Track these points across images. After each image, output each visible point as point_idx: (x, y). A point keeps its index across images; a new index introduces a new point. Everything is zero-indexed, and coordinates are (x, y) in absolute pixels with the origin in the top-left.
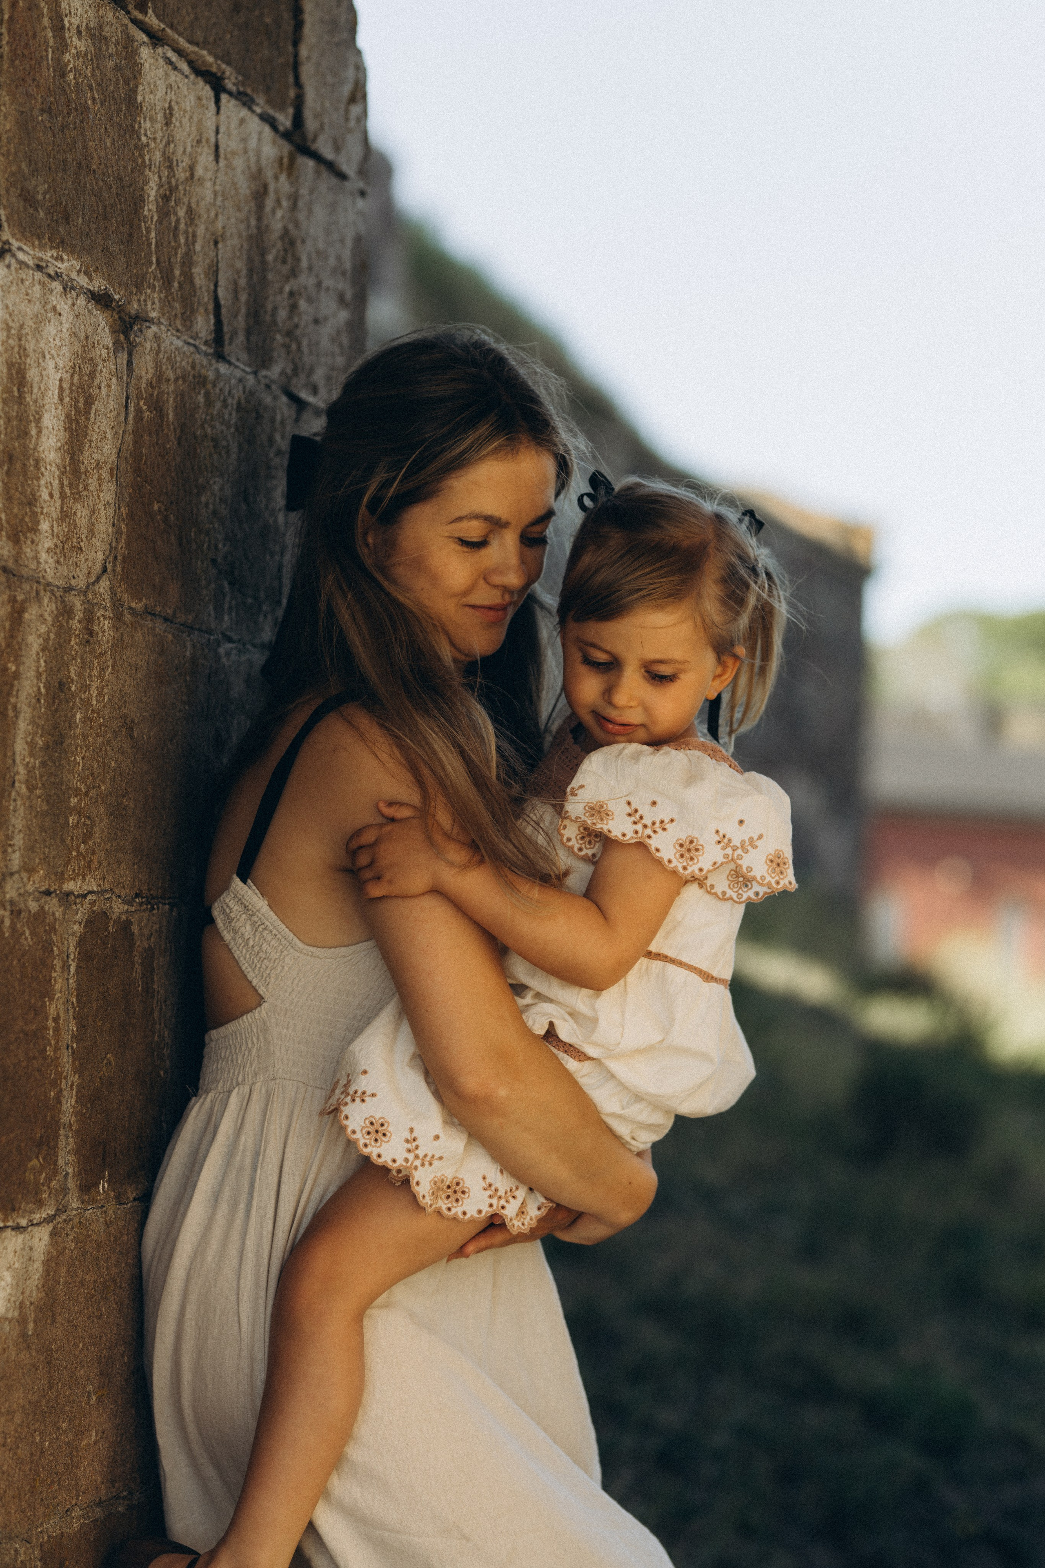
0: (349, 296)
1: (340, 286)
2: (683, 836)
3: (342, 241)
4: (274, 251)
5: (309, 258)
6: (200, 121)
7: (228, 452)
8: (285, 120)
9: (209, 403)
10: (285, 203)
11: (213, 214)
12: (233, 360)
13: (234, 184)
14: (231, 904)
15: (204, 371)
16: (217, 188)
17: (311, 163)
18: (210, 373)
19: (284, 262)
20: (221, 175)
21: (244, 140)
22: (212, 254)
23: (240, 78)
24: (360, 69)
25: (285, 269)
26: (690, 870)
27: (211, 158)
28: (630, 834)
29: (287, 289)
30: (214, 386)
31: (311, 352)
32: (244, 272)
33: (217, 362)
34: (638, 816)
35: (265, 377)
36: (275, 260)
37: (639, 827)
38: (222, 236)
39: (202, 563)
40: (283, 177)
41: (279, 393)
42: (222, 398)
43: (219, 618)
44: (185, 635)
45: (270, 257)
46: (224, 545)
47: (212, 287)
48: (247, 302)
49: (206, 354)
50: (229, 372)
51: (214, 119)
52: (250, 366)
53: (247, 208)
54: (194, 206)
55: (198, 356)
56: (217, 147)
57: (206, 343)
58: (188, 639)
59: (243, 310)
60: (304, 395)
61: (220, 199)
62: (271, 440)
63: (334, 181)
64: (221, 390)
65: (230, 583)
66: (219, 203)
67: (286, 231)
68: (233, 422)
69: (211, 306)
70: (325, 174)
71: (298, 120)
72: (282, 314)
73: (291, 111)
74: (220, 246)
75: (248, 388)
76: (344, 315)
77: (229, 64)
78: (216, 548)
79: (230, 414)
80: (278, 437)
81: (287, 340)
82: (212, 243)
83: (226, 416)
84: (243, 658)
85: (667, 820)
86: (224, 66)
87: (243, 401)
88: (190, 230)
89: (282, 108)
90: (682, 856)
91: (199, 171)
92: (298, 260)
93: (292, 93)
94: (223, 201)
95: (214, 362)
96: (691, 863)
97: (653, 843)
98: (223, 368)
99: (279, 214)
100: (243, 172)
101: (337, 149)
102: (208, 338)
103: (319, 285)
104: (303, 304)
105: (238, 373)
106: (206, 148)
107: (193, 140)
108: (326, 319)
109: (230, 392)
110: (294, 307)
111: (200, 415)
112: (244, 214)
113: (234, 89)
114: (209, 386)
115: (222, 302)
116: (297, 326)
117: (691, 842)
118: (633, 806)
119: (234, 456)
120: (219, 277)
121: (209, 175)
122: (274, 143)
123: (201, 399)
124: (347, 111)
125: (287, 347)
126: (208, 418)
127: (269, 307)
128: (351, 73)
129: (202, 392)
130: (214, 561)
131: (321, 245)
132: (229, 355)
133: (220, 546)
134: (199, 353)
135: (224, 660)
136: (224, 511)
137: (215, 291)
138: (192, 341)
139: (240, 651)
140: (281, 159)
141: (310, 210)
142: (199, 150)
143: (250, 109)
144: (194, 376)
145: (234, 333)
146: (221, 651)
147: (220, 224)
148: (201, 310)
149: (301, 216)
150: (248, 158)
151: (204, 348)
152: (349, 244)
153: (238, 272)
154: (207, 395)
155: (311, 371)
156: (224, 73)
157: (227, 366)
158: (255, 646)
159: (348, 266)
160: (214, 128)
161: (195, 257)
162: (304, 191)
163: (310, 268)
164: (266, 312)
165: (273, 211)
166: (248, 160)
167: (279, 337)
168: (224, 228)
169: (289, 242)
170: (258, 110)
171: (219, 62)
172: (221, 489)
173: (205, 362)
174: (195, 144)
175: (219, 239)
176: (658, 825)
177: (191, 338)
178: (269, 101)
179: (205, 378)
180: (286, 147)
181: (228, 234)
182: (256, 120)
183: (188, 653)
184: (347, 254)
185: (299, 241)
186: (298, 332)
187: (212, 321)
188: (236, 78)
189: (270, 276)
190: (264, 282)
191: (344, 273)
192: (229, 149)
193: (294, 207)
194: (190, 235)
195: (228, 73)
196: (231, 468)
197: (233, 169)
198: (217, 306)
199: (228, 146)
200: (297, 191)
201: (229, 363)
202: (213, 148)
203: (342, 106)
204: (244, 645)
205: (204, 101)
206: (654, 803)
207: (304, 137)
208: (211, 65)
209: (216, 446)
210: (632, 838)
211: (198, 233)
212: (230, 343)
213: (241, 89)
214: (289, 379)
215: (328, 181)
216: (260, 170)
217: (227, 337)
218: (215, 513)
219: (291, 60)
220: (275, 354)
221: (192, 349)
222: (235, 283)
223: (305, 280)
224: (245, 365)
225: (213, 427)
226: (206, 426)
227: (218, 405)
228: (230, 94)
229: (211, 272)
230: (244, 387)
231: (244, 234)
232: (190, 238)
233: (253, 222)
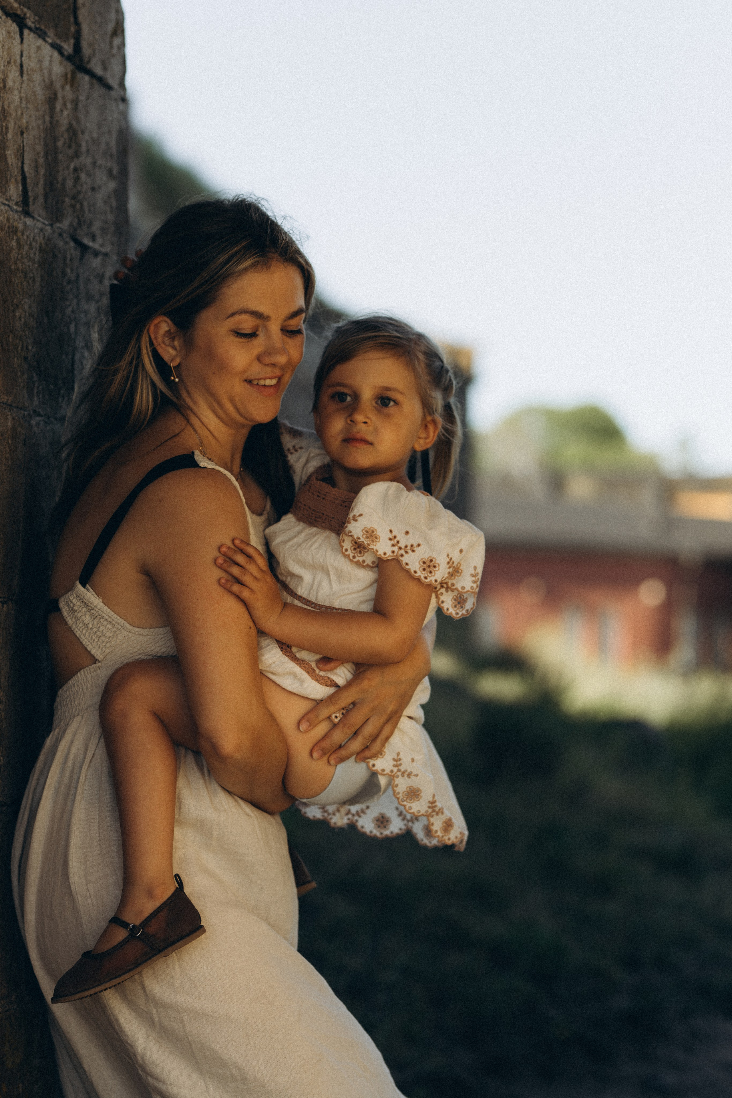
0: (115, 171)
1: (109, 164)
2: (426, 556)
3: (110, 132)
4: (62, 140)
5: (87, 144)
6: (9, 48)
7: (34, 280)
8: (68, 48)
9: (19, 246)
10: (69, 106)
11: (19, 112)
12: (36, 216)
13: (34, 92)
14: (74, 601)
15: (15, 224)
16: (23, 95)
17: (87, 78)
18: (19, 225)
19: (70, 147)
20: (24, 85)
21: (40, 61)
22: (20, 141)
23: (37, 18)
24: (120, 13)
25: (70, 152)
26: (429, 579)
27: (18, 74)
28: (389, 553)
29: (72, 166)
30: (23, 234)
31: (90, 211)
32: (42, 154)
33: (25, 217)
34: (396, 540)
35: (59, 228)
36: (64, 145)
37: (396, 549)
38: (26, 128)
39: (18, 359)
40: (68, 88)
41: (68, 239)
42: (28, 243)
43: (31, 397)
44: (6, 411)
45: (60, 144)
46: (33, 347)
47: (20, 164)
48: (45, 175)
49: (16, 211)
50: (33, 224)
51: (19, 46)
52: (48, 221)
53: (43, 109)
54: (6, 107)
55: (11, 213)
56: (21, 66)
57: (16, 204)
58: (9, 413)
59: (42, 181)
60: (86, 241)
61: (24, 102)
62: (64, 274)
63: (103, 90)
64: (28, 237)
65: (37, 374)
66: (23, 106)
67: (70, 125)
68: (37, 260)
69: (19, 178)
70: (97, 85)
71: (77, 47)
72: (69, 183)
73: (72, 41)
74: (25, 135)
75: (46, 235)
76: (112, 185)
77: (29, 8)
78: (27, 348)
79: (35, 254)
80: (68, 270)
81: (73, 202)
82: (19, 134)
83: (32, 256)
84: (48, 428)
85: (415, 545)
86: (25, 10)
87: (43, 245)
88: (4, 124)
89: (66, 39)
90: (424, 570)
91: (10, 83)
92: (80, 146)
93: (73, 29)
94: (27, 103)
95: (22, 217)
96: (430, 575)
97: (404, 560)
98: (29, 221)
99: (65, 113)
100: (39, 84)
101: (105, 68)
102: (18, 200)
103: (94, 163)
104: (83, 177)
105: (39, 225)
106: (14, 67)
107: (5, 61)
108: (100, 187)
109: (34, 238)
110: (77, 179)
111: (14, 255)
112: (41, 113)
113: (33, 26)
114: (20, 234)
115: (27, 175)
116: (80, 192)
117: (431, 561)
118: (394, 534)
119: (38, 284)
120: (25, 157)
121: (17, 85)
122: (61, 63)
123: (14, 243)
124: (111, 42)
125: (73, 206)
126: (20, 256)
127: (60, 179)
128: (113, 16)
129: (15, 238)
130: (26, 358)
131: (95, 135)
132: (33, 212)
133: (30, 347)
134: (12, 211)
135: (35, 429)
136: (32, 323)
137: (22, 167)
138: (7, 202)
139: (46, 423)
140: (66, 75)
141: (87, 112)
142: (9, 68)
143: (44, 40)
144: (9, 227)
145: (36, 197)
146: (33, 422)
147: (24, 121)
148: (13, 180)
149: (81, 115)
150: (44, 73)
151: (15, 207)
152: (114, 134)
153: (38, 154)
154: (18, 241)
155: (90, 225)
156: (25, 14)
157: (32, 220)
158: (56, 419)
159: (114, 150)
160: (19, 53)
161: (8, 144)
162: (82, 98)
163: (88, 151)
164: (58, 183)
165: (62, 111)
166: (43, 75)
167: (67, 200)
168: (27, 122)
169: (73, 132)
170: (50, 40)
171: (22, 7)
172: (30, 307)
173: (16, 217)
174: (6, 64)
175: (25, 131)
176: (409, 548)
177: (6, 200)
178: (58, 35)
179: (17, 228)
180: (70, 67)
181: (30, 127)
182: (49, 47)
183: (9, 423)
184: (113, 143)
185: (80, 132)
186: (81, 196)
187: (21, 188)
188: (34, 18)
189: (60, 157)
190: (56, 161)
191: (112, 155)
192: (30, 68)
193: (76, 109)
194: (4, 128)
195: (28, 15)
196: (36, 293)
197: (33, 82)
198: (24, 179)
199: (29, 65)
200: (77, 97)
201: (33, 218)
202: (19, 67)
203: (108, 38)
204: (49, 418)
205: (12, 34)
206: (407, 533)
207: (81, 59)
208: (16, 9)
209: (25, 277)
210: (390, 556)
211: (10, 126)
212: (34, 204)
213: (38, 26)
214: (75, 230)
215: (98, 91)
216: (52, 83)
217: (31, 199)
218: (26, 324)
219: (72, 6)
220: (65, 212)
221: (7, 208)
222: (36, 161)
223: (86, 160)
224: (43, 218)
225: (23, 263)
226: (18, 262)
227: (26, 248)
228: (30, 29)
229: (19, 154)
230: (44, 235)
231: (42, 127)
232: (4, 130)
233: (47, 119)
